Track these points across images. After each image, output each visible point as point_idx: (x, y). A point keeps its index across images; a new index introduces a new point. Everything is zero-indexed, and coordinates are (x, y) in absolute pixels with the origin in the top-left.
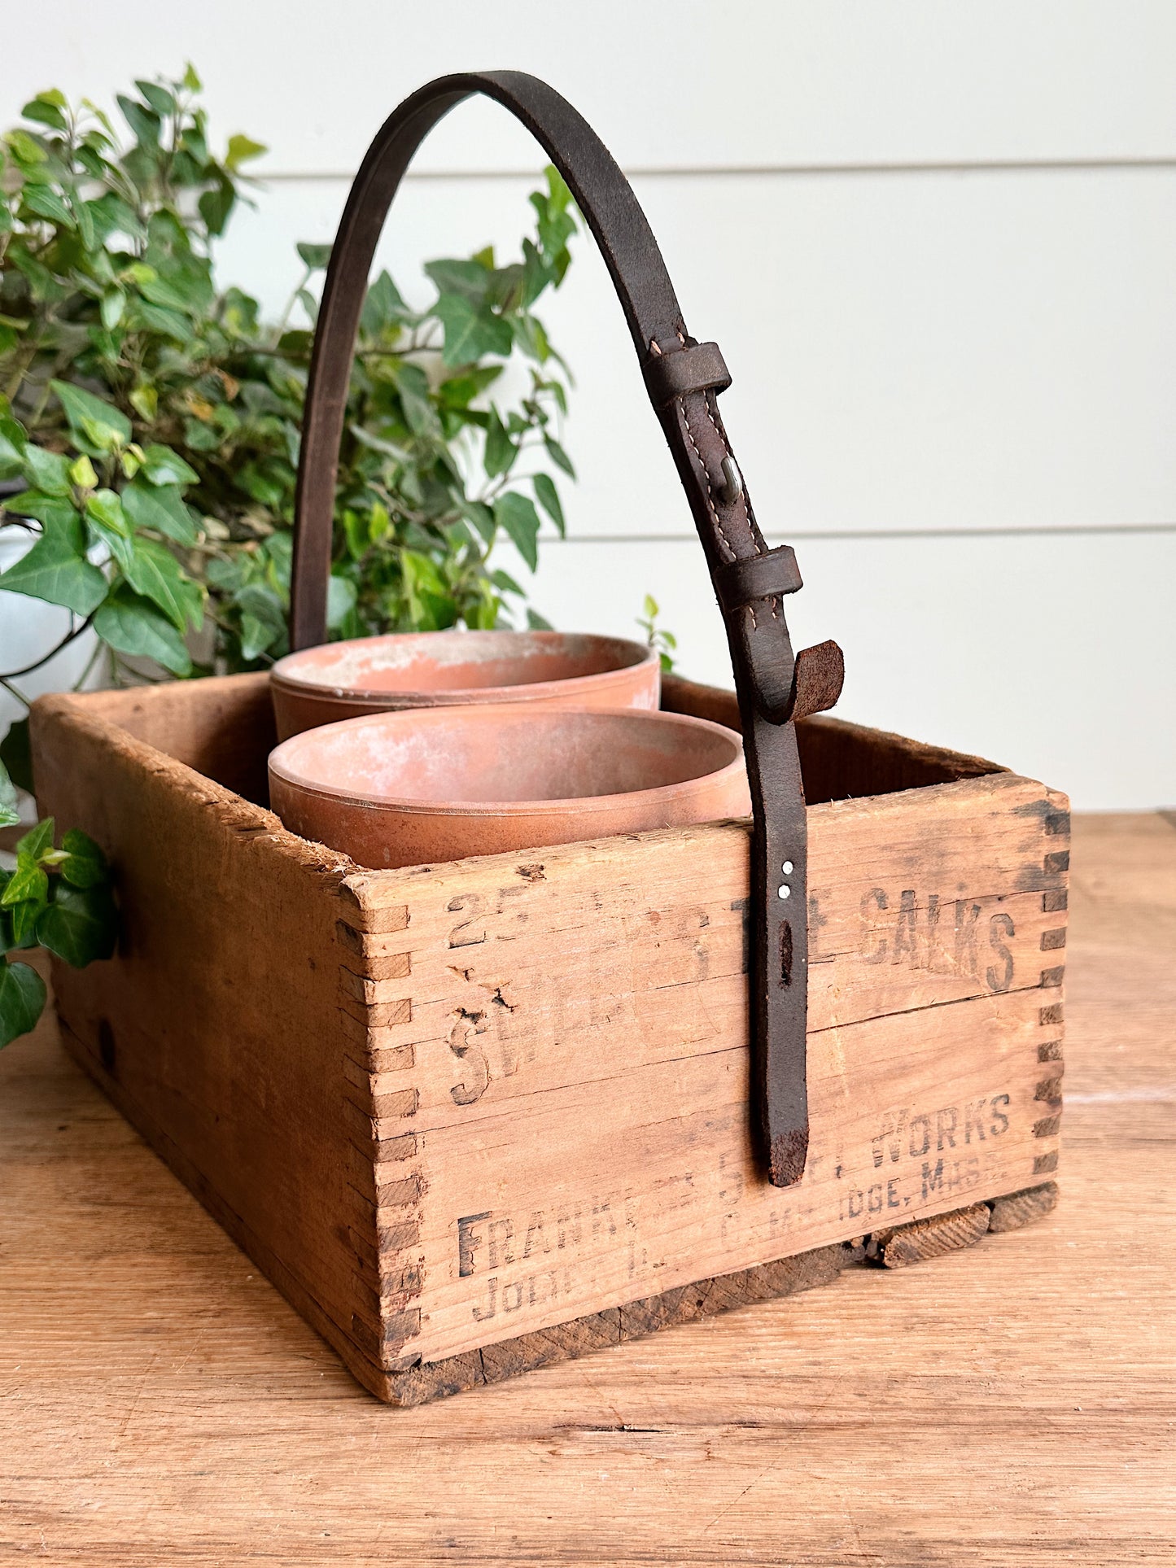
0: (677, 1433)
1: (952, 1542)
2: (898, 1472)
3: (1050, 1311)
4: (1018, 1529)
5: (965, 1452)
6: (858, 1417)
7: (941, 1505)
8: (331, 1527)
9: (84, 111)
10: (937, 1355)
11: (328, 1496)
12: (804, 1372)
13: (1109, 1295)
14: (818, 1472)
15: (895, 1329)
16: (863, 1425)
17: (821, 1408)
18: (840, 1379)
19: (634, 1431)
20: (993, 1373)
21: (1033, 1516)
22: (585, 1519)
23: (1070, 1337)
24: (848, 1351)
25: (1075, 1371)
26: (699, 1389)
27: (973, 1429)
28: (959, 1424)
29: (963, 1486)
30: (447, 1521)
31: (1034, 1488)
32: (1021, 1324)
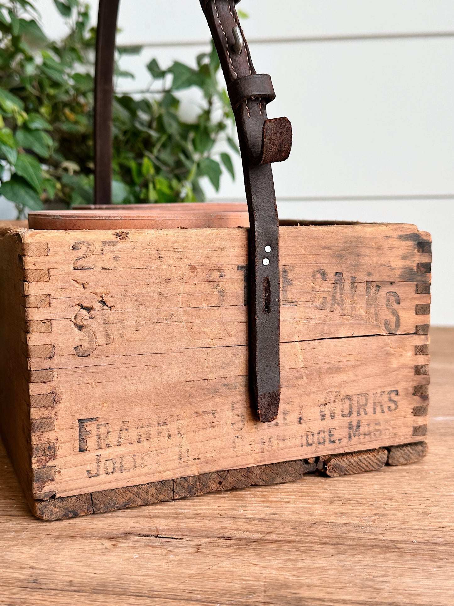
0: (185, 541)
2: (300, 564)
3: (412, 499)
4: (361, 595)
5: (343, 557)
6: (288, 538)
7: (319, 581)
10: (342, 514)
12: (267, 517)
13: (447, 494)
14: (255, 562)
15: (324, 502)
16: (290, 542)
17: (268, 533)
18: (284, 521)
19: (163, 537)
20: (371, 523)
21: (371, 590)
22: (115, 575)
23: (420, 510)
24: (295, 509)
25: (418, 525)
26: (207, 521)
27: (351, 547)
28: (344, 544)
29: (336, 573)
30: (39, 571)
31: (377, 577)
32: (394, 503)
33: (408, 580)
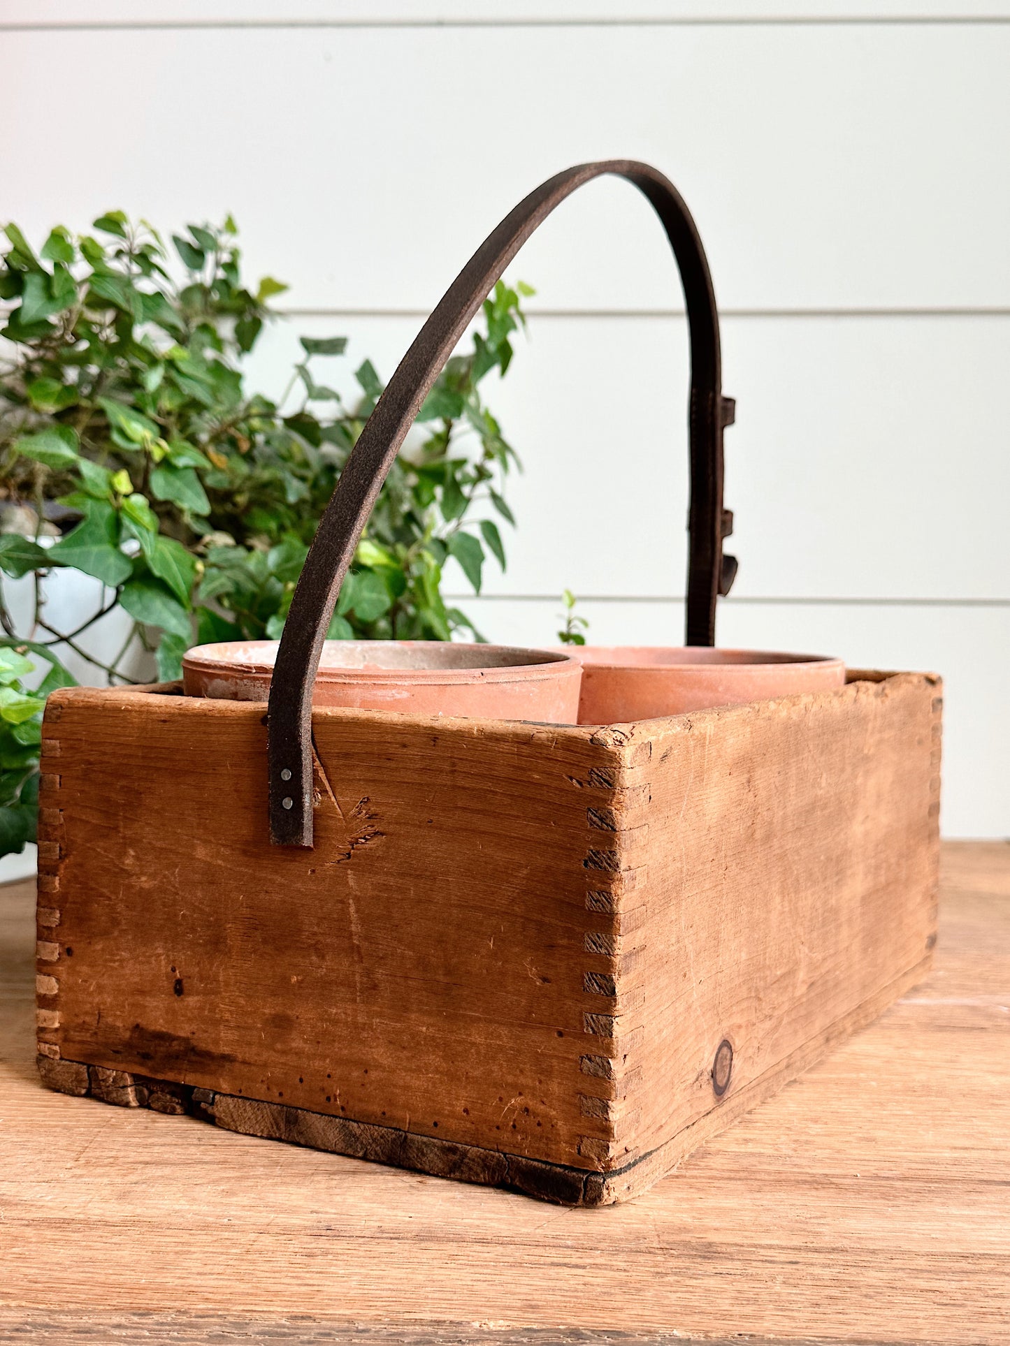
1: (736, 1245)
2: (699, 1204)
3: (847, 1119)
4: (791, 1239)
5: (758, 1195)
7: (731, 1224)
8: (233, 1216)
9: (141, 229)
10: (746, 1141)
11: (235, 1199)
13: (898, 1113)
20: (791, 1153)
21: (806, 1233)
23: (860, 1135)
25: (860, 1154)
27: (767, 1183)
28: (756, 1179)
29: (753, 1214)
30: (328, 1216)
31: (810, 1218)
32: (820, 1126)
33: (854, 1221)
